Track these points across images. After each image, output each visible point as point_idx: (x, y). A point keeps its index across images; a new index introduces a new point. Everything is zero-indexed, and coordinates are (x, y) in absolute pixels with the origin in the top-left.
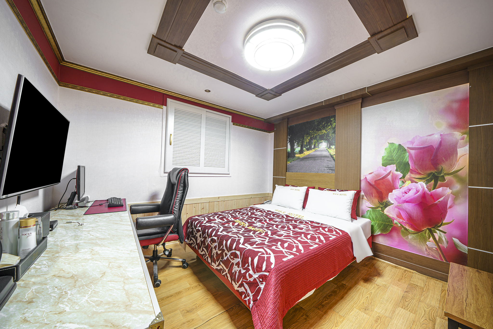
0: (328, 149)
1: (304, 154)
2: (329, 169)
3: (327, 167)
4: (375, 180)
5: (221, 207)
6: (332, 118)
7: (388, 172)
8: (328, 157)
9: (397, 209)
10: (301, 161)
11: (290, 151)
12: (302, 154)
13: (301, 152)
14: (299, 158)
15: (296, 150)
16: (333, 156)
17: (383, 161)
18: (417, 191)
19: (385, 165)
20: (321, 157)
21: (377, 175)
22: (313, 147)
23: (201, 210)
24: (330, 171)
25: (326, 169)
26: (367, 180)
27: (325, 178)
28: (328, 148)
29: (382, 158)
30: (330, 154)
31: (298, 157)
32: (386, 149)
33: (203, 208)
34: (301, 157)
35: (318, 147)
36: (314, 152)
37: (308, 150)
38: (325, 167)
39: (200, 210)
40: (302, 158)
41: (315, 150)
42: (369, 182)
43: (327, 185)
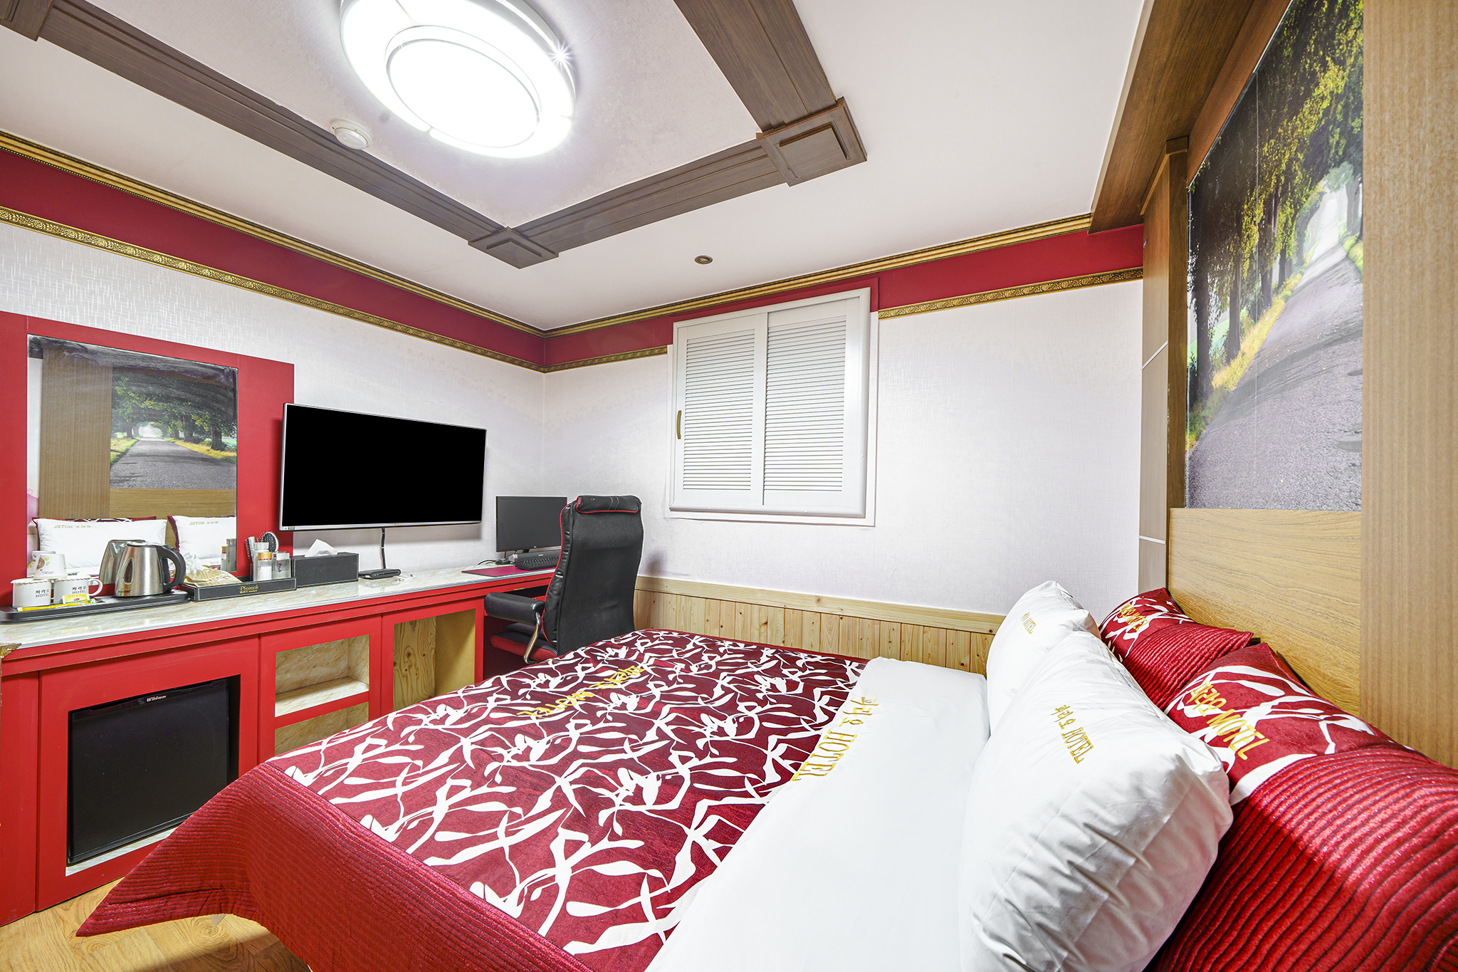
5: (829, 636)
23: (760, 626)
33: (766, 623)
39: (758, 627)
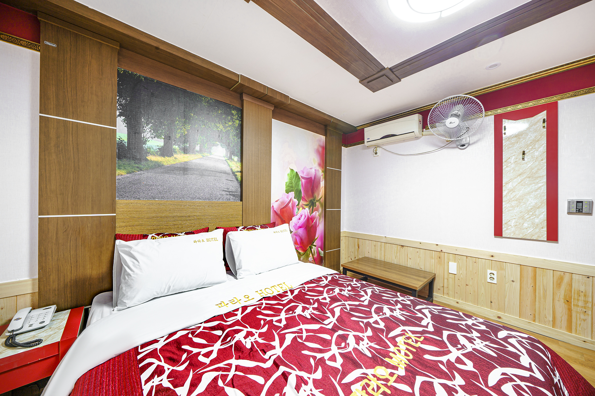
0: (228, 161)
1: (175, 158)
2: (230, 194)
3: (226, 191)
4: (280, 208)
6: (233, 110)
7: (290, 199)
8: (228, 174)
9: (294, 236)
10: (167, 172)
11: (126, 140)
12: (168, 156)
13: (165, 151)
14: (158, 165)
15: (148, 143)
16: (236, 173)
17: (286, 187)
18: (305, 216)
19: (287, 192)
20: (215, 171)
21: (282, 203)
22: (198, 148)
24: (232, 197)
25: (224, 193)
26: (274, 209)
27: (226, 209)
28: (227, 159)
29: (285, 184)
30: (231, 169)
31: (156, 162)
32: (288, 175)
34: (165, 164)
35: (210, 152)
36: (200, 159)
37: (185, 151)
38: (223, 191)
40: (168, 167)
41: (202, 157)
42: (275, 211)
43: (231, 221)
